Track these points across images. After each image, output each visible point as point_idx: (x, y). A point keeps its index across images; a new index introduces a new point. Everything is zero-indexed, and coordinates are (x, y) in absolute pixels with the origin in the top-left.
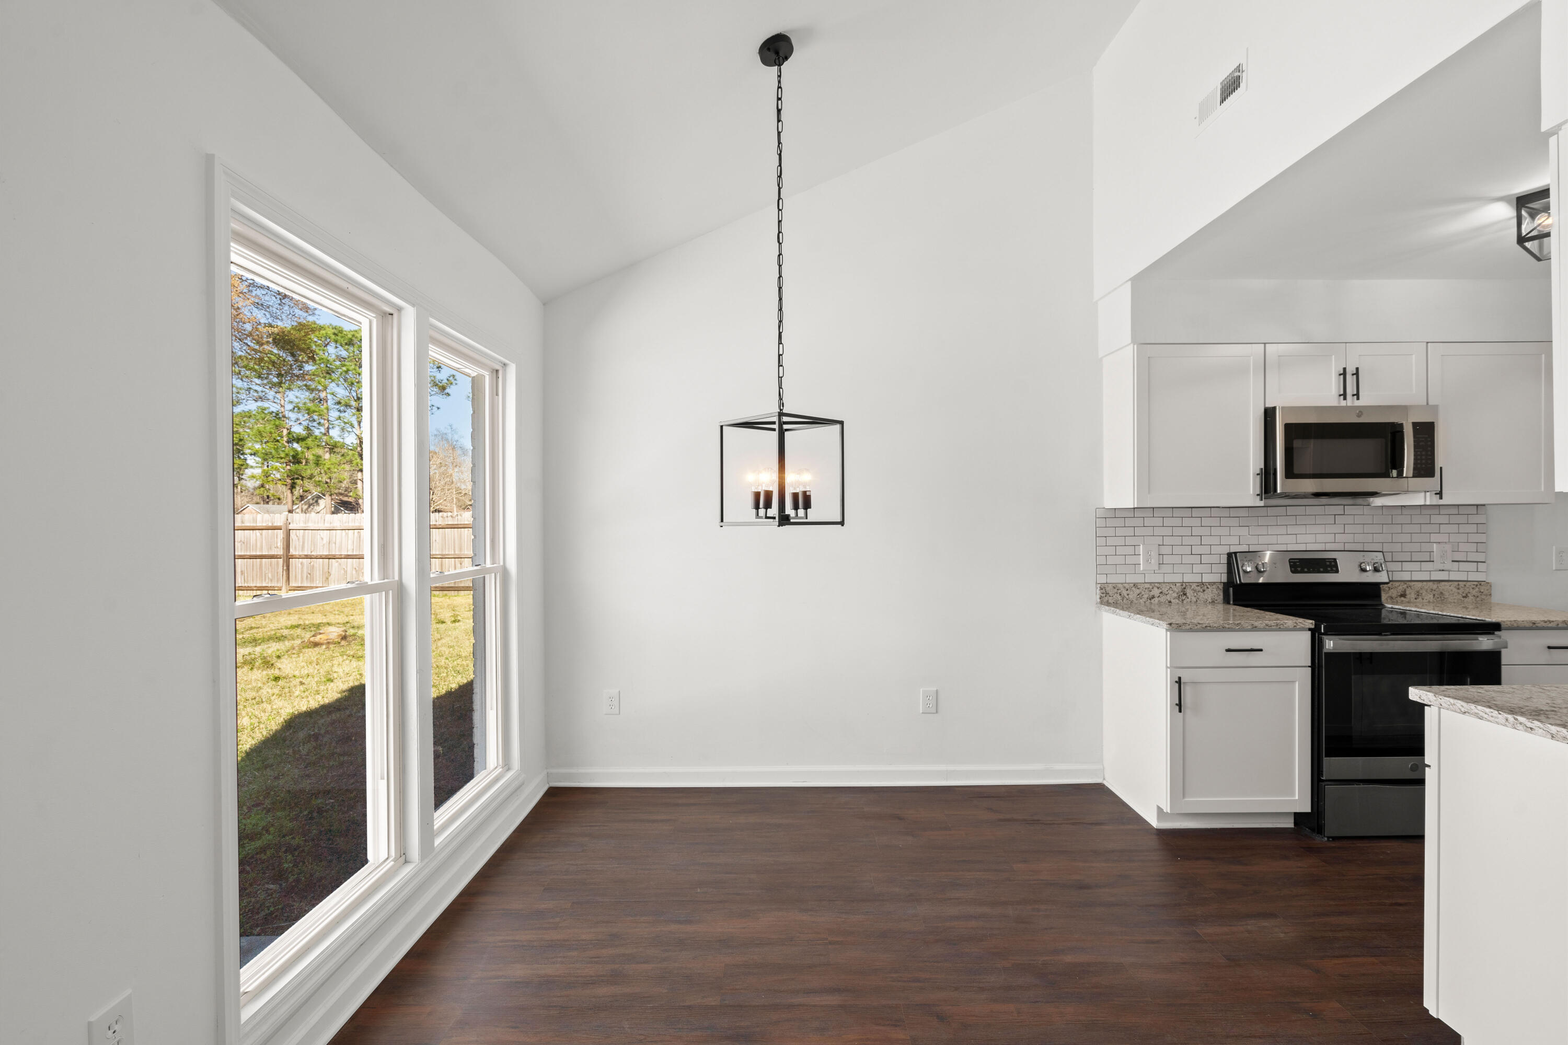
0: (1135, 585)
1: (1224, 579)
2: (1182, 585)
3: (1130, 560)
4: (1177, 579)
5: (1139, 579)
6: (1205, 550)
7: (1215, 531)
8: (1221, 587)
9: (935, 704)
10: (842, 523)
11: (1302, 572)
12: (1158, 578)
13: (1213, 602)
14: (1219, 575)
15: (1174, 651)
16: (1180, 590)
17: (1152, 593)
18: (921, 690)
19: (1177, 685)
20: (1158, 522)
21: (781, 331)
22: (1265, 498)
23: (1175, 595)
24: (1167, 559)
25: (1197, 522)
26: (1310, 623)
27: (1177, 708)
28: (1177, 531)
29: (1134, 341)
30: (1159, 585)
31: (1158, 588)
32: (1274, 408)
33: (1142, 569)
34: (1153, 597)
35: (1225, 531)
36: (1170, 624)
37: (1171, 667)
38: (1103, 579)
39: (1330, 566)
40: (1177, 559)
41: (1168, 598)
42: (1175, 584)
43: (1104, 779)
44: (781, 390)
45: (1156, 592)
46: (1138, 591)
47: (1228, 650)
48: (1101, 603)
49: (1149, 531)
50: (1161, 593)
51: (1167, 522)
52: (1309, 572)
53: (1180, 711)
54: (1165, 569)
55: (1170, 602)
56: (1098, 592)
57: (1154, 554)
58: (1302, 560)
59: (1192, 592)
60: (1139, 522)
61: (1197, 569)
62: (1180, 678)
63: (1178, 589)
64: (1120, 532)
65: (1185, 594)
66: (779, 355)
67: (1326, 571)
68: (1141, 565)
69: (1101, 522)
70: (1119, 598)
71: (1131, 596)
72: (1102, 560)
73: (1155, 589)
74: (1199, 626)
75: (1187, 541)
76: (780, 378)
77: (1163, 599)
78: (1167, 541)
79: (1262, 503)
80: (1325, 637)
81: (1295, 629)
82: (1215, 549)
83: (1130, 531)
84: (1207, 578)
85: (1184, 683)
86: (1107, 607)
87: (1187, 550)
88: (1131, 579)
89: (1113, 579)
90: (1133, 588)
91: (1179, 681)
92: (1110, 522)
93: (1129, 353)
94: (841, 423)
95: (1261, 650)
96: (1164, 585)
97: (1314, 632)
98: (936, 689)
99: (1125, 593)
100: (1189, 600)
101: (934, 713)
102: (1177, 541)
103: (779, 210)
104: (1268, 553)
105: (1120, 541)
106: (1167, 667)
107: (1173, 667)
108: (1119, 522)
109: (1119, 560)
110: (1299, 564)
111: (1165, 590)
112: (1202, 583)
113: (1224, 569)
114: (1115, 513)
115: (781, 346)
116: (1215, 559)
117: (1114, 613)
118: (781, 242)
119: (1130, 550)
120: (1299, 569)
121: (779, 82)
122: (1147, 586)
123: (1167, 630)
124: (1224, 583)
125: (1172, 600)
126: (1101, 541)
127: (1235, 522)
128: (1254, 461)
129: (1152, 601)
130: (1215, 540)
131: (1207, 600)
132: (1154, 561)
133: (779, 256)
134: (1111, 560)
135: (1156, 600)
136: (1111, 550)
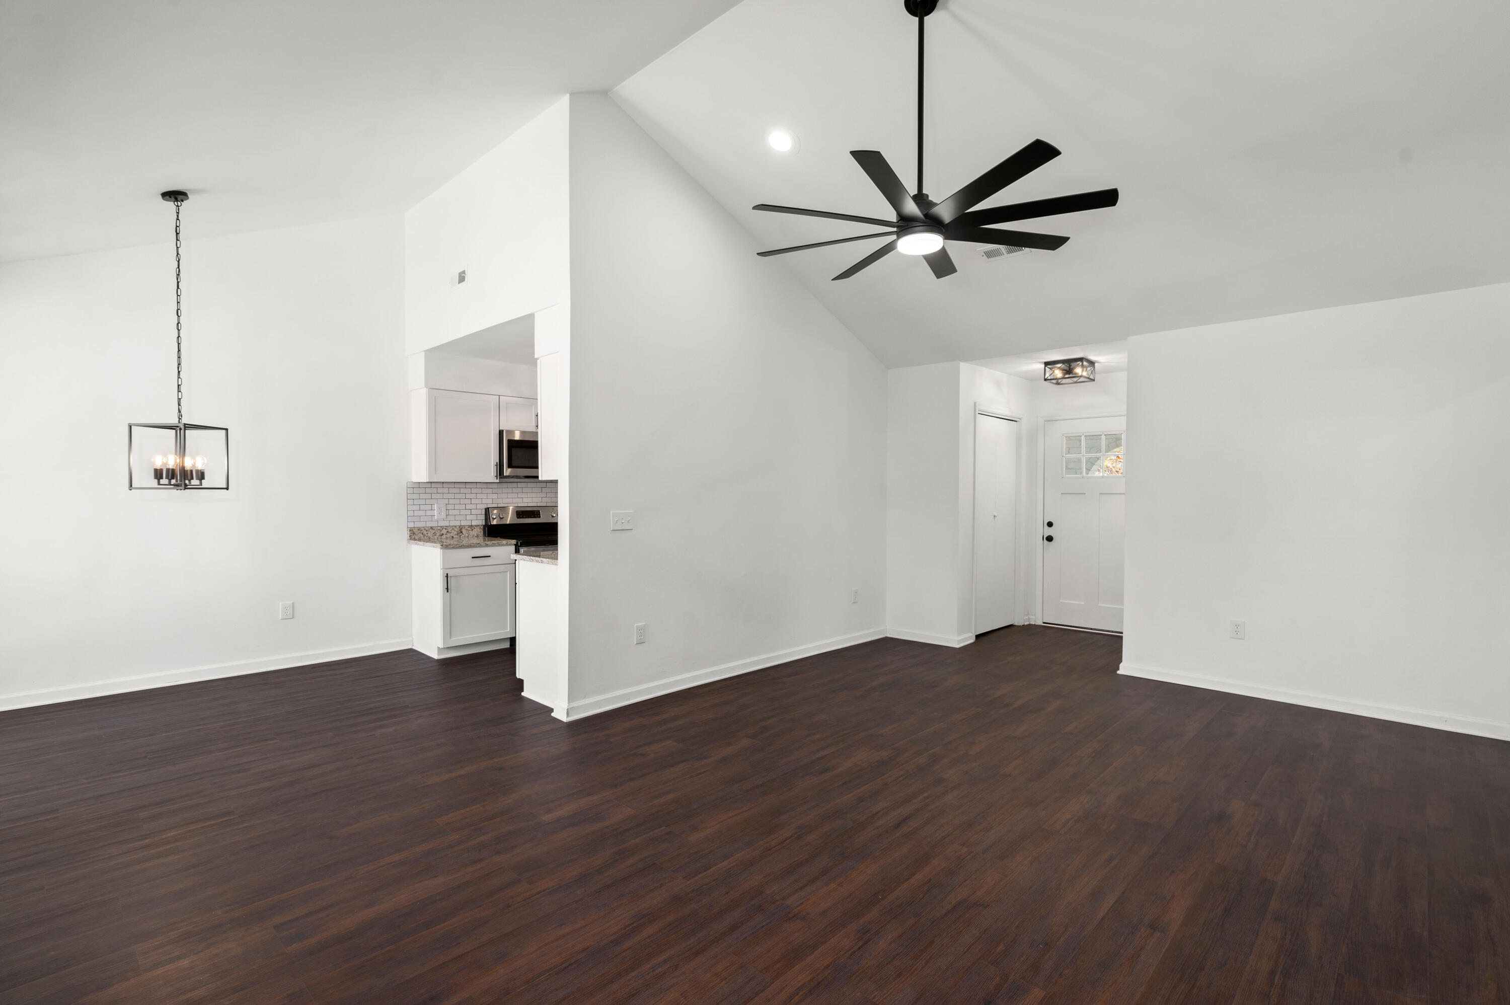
0: (432, 528)
1: (484, 524)
2: (460, 527)
3: (429, 513)
4: (457, 523)
5: (434, 524)
6: (473, 507)
7: (479, 496)
8: (482, 527)
9: (291, 613)
10: (227, 489)
11: (523, 518)
12: (446, 524)
13: (477, 536)
14: (481, 521)
15: (444, 561)
16: (459, 530)
17: (442, 532)
18: (280, 604)
19: (446, 578)
20: (446, 490)
21: (180, 370)
22: (500, 478)
23: (456, 533)
24: (451, 512)
25: (468, 491)
26: (514, 542)
27: (446, 590)
28: (457, 496)
29: (426, 386)
30: (446, 528)
31: (446, 529)
32: (503, 431)
33: (436, 518)
34: (443, 534)
35: (484, 496)
36: (442, 545)
37: (443, 568)
38: (411, 525)
39: (537, 514)
40: (457, 512)
41: (452, 534)
42: (456, 527)
43: (413, 646)
44: (180, 407)
45: (444, 531)
46: (433, 532)
47: (473, 558)
48: (410, 539)
49: (440, 496)
50: (447, 532)
51: (451, 490)
52: (526, 518)
53: (448, 591)
54: (450, 518)
55: (453, 537)
56: (409, 533)
57: (444, 510)
58: (523, 512)
59: (465, 531)
60: (434, 490)
61: (469, 517)
62: (447, 574)
63: (457, 529)
64: (422, 496)
65: (461, 532)
66: (179, 385)
67: (534, 517)
68: (436, 516)
69: (410, 491)
70: (422, 536)
71: (429, 535)
72: (411, 513)
73: (444, 530)
74: (458, 546)
75: (462, 501)
76: (179, 400)
77: (448, 535)
78: (451, 501)
79: (498, 481)
80: (520, 548)
81: (507, 545)
82: (479, 506)
83: (429, 496)
84: (474, 523)
85: (450, 577)
86: (413, 541)
87: (463, 507)
88: (429, 524)
89: (418, 525)
90: (431, 530)
91: (447, 576)
92: (416, 490)
93: (424, 392)
94: (227, 430)
95: (490, 556)
96: (449, 527)
97: (516, 545)
98: (292, 602)
99: (425, 532)
100: (464, 536)
101: (291, 618)
102: (457, 501)
103: (178, 295)
104: (511, 508)
105: (422, 502)
106: (441, 569)
107: (444, 568)
108: (422, 490)
109: (422, 513)
110: (521, 514)
111: (450, 530)
112: (472, 526)
113: (483, 517)
114: (419, 484)
115: (180, 379)
116: (479, 512)
117: (416, 544)
118: (179, 315)
119: (429, 507)
120: (521, 516)
121: (178, 216)
122: (439, 528)
123: (441, 549)
124: (484, 525)
125: (454, 536)
126: (411, 502)
127: (490, 491)
128: (494, 458)
129: (442, 537)
130: (479, 501)
131: (474, 535)
132: (443, 514)
133: (178, 324)
134: (416, 513)
135: (444, 536)
136: (417, 508)
